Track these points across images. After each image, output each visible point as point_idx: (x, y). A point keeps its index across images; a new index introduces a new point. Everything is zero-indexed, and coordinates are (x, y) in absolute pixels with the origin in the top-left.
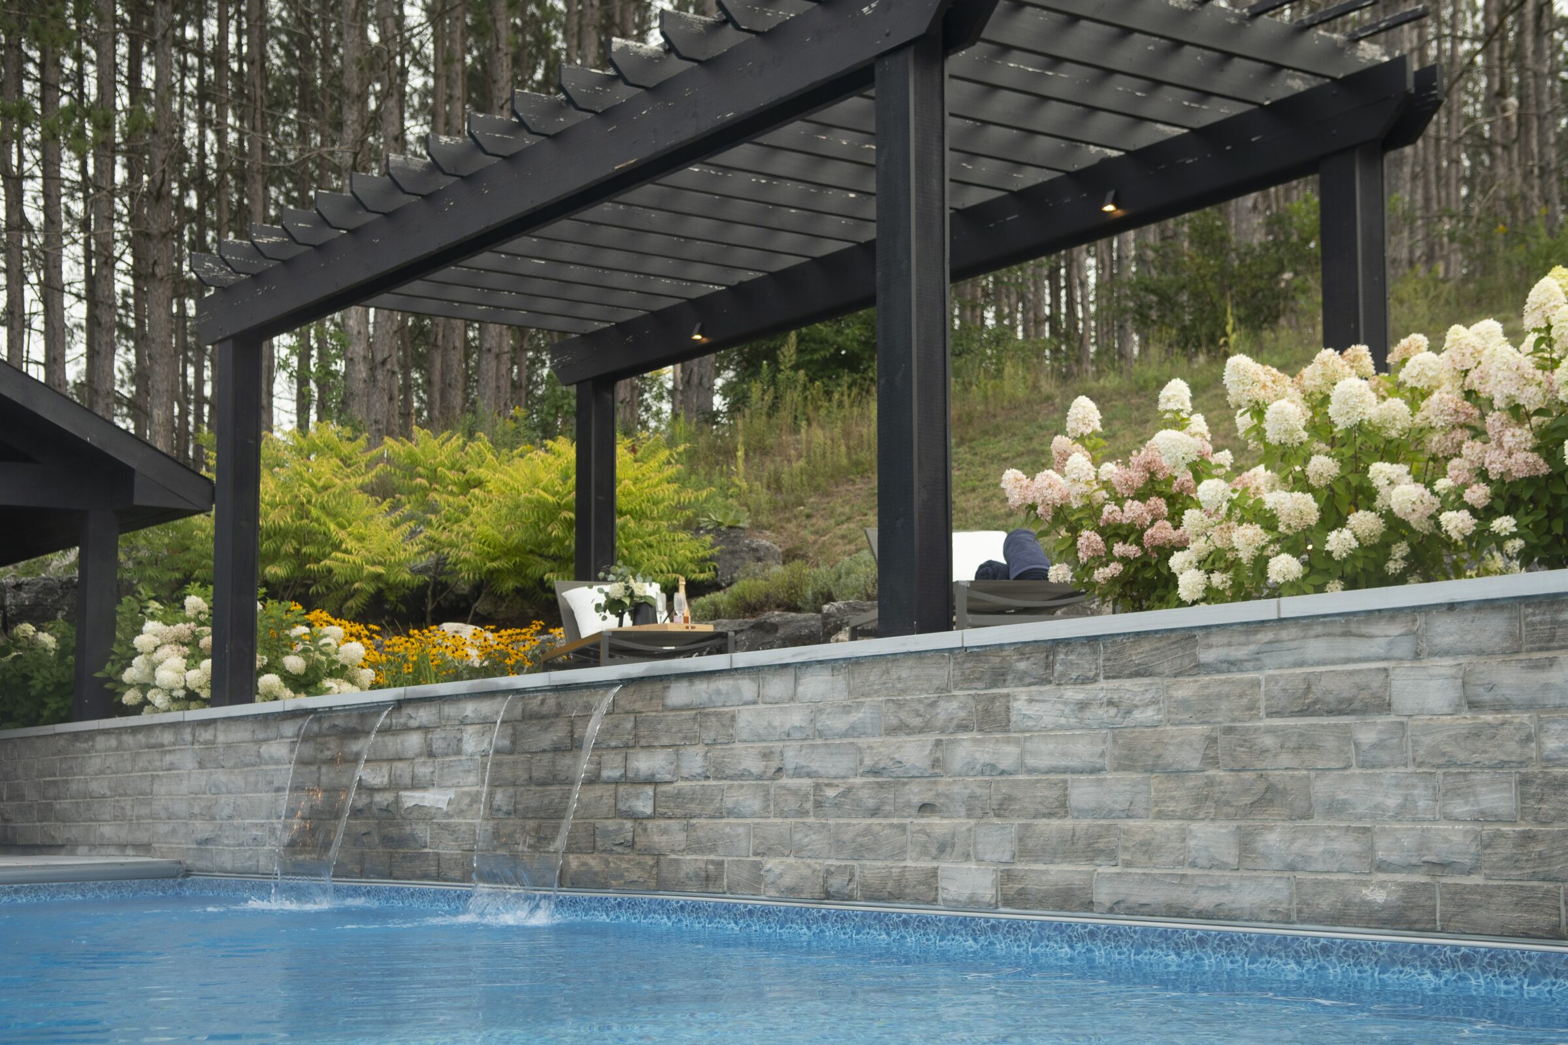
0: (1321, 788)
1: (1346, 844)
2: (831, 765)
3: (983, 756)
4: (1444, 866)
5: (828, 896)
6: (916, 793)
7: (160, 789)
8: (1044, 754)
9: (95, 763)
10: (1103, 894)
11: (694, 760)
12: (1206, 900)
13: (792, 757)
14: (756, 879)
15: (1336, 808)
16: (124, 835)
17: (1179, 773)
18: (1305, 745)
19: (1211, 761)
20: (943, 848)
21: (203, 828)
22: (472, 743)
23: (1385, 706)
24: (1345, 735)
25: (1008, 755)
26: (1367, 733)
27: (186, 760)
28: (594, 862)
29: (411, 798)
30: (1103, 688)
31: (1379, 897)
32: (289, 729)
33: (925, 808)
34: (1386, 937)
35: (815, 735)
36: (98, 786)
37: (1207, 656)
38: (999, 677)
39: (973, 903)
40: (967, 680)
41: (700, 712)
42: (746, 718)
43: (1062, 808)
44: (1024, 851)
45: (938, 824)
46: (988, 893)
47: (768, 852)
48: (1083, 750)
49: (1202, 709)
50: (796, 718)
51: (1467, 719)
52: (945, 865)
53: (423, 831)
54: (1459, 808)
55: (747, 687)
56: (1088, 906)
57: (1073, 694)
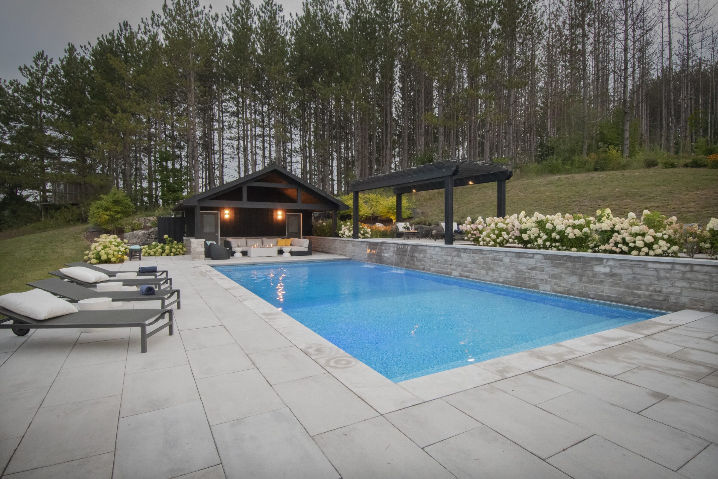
0: (495, 268)
1: (498, 275)
2: (439, 258)
3: (458, 260)
4: (508, 278)
5: (439, 273)
6: (449, 263)
7: (347, 248)
8: (465, 261)
9: (337, 243)
10: (471, 277)
11: (422, 255)
12: (483, 279)
13: (434, 257)
14: (429, 270)
15: (497, 271)
16: (341, 253)
17: (480, 265)
18: (494, 264)
19: (484, 264)
20: (453, 269)
21: (353, 254)
22: (392, 249)
23: (502, 261)
24: (498, 263)
25: (460, 260)
26: (501, 263)
27: (350, 245)
28: (408, 265)
29: (383, 255)
30: (472, 254)
31: (501, 280)
32: (366, 243)
33: (451, 265)
34: (502, 285)
35: (437, 255)
36: (337, 246)
37: (484, 253)
38: (459, 252)
39: (456, 276)
40: (456, 251)
41: (422, 250)
42: (428, 252)
43: (467, 267)
44: (462, 271)
45: (452, 267)
46: (458, 275)
47: (431, 267)
48: (469, 261)
49: (483, 258)
50: (435, 252)
51: (511, 263)
52: (453, 271)
53: (385, 259)
54: (510, 272)
55: (428, 248)
56: (470, 278)
57: (468, 255)
